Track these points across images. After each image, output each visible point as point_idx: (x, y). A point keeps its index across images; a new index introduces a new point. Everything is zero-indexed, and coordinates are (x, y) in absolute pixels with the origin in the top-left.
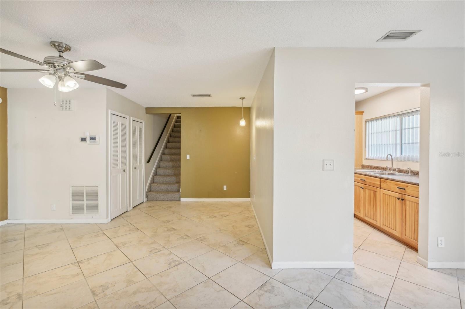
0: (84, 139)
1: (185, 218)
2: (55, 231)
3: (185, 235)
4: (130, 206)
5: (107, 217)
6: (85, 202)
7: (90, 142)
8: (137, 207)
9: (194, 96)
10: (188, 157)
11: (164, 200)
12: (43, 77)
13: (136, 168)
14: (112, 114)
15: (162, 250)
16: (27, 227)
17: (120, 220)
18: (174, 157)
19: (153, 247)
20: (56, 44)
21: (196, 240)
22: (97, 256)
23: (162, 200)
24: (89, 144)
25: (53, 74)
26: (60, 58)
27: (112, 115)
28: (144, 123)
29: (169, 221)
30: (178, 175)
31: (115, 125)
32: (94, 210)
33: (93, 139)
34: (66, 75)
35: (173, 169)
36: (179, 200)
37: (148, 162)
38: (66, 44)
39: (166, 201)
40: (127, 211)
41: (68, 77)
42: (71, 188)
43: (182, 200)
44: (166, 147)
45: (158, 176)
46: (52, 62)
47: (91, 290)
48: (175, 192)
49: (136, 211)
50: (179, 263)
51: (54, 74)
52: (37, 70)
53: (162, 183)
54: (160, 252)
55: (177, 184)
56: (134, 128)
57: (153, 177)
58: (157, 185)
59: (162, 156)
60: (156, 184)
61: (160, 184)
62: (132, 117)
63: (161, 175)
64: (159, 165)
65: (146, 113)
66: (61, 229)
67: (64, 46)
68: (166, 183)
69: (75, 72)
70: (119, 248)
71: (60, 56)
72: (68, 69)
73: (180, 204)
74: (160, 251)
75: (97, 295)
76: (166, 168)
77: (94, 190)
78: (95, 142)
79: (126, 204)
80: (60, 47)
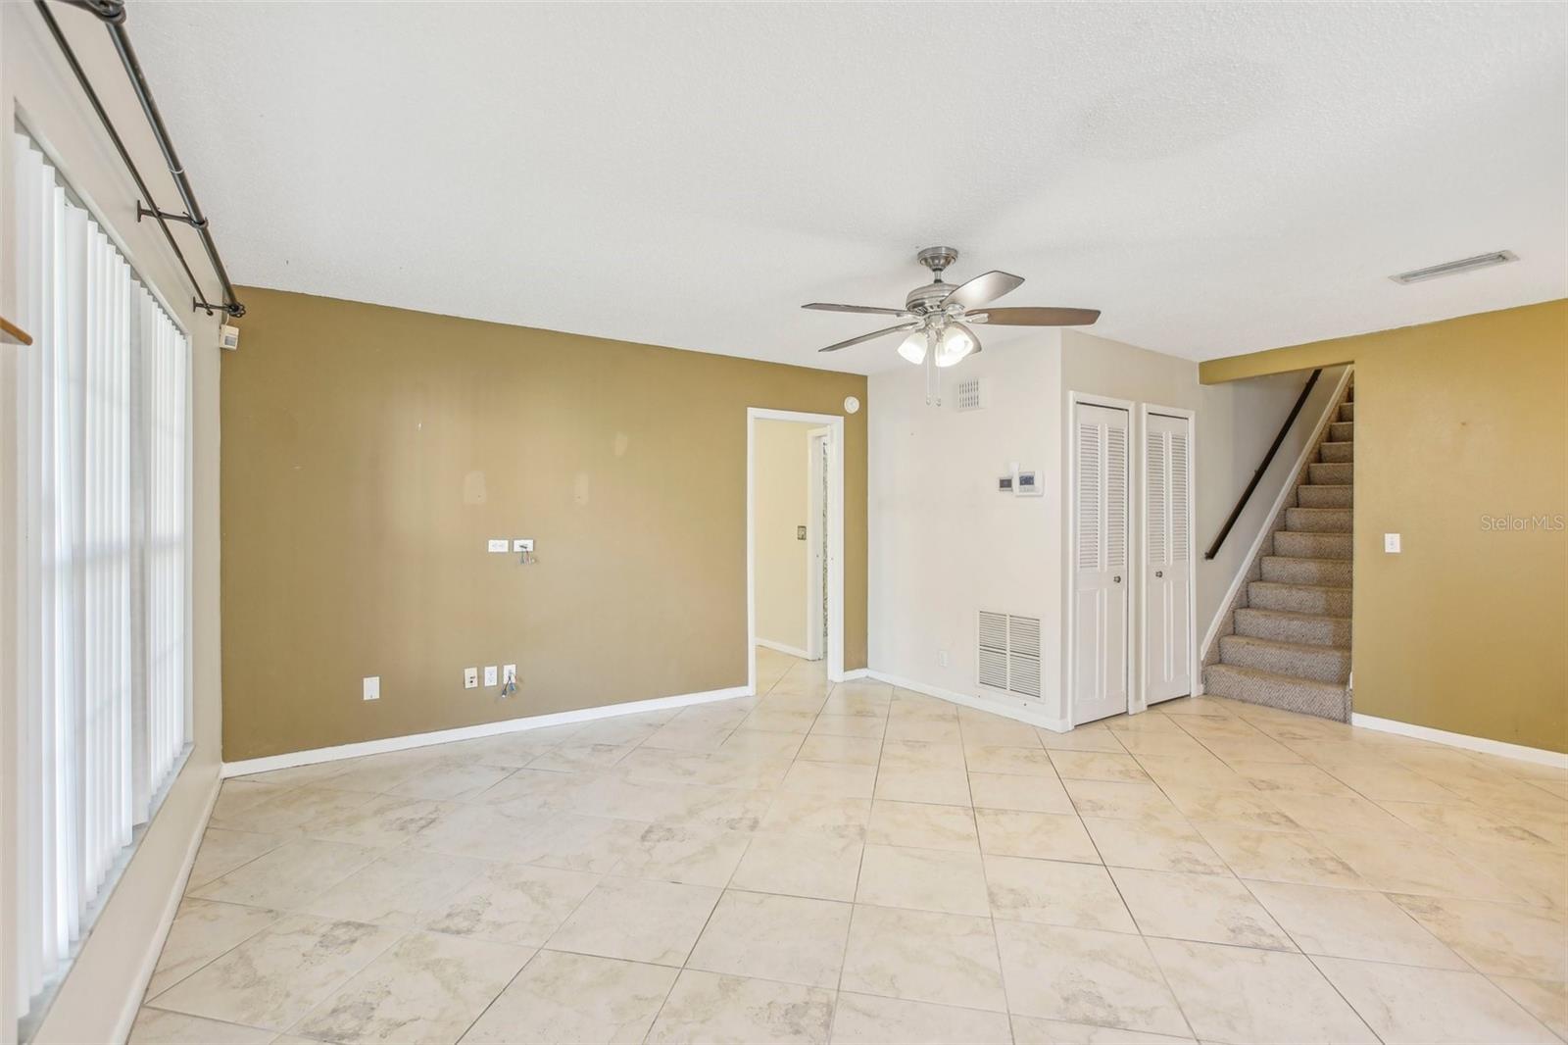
0: (1006, 484)
1: (1355, 796)
2: (942, 718)
3: (1332, 859)
4: (1138, 697)
5: (1063, 716)
6: (1008, 657)
7: (1020, 491)
8: (1165, 709)
9: (1406, 278)
10: (1393, 543)
11: (1271, 706)
12: (905, 342)
13: (1160, 574)
14: (1078, 403)
15: (1218, 874)
16: (896, 693)
17: (1099, 733)
18: (1331, 541)
19: (1188, 852)
20: (928, 255)
21: (1385, 898)
22: (1018, 812)
23: (1265, 704)
24: (1018, 496)
25: (923, 330)
26: (938, 287)
27: (1079, 405)
28: (1192, 420)
29: (1273, 787)
30: (1341, 614)
31: (1089, 435)
32: (1029, 687)
33: (1027, 481)
34: (946, 324)
35: (1323, 589)
36: (1346, 720)
37: (1211, 555)
38: (948, 249)
39: (1283, 709)
40: (1126, 713)
41: (952, 329)
42: (978, 613)
43: (1358, 720)
44: (1295, 501)
45: (1253, 613)
46: (920, 301)
47: (988, 888)
48: (1328, 682)
49: (1160, 717)
50: (1276, 945)
51: (924, 328)
52: (897, 328)
53: (1270, 640)
54: (1208, 876)
55: (1338, 654)
56: (1155, 442)
57: (1233, 612)
58: (1248, 644)
59: (1273, 537)
60: (1243, 641)
61: (1257, 642)
62: (1144, 404)
63: (1265, 609)
64: (1260, 569)
65: (1202, 382)
66: (956, 715)
67: (943, 251)
68: (1288, 643)
69: (966, 310)
70: (1081, 814)
71: (938, 281)
72: (951, 311)
73: (1346, 737)
74: (1212, 873)
75: (998, 907)
76: (1292, 583)
77: (1030, 628)
78: (1032, 491)
79: (1124, 689)
80: (937, 259)
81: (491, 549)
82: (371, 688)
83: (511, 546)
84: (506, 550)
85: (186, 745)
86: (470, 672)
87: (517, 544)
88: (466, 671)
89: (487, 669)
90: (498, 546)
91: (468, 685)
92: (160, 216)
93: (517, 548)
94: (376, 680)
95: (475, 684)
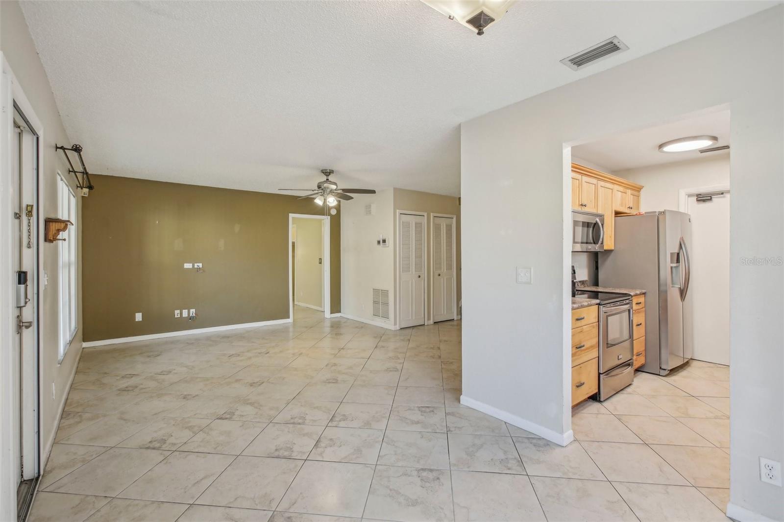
0: (379, 242)
4: (429, 319)
5: (395, 324)
6: (380, 305)
8: (442, 324)
12: (316, 199)
13: (439, 275)
20: (323, 171)
24: (382, 246)
26: (326, 182)
27: (401, 214)
28: (454, 219)
31: (406, 226)
32: (386, 315)
33: (384, 241)
38: (329, 170)
40: (424, 325)
41: (329, 195)
42: (372, 290)
51: (323, 194)
56: (438, 227)
62: (431, 213)
71: (327, 180)
77: (385, 293)
78: (385, 245)
79: (423, 316)
80: (327, 173)
81: (185, 267)
82: (139, 317)
83: (193, 266)
84: (191, 267)
85: (76, 328)
86: (177, 312)
87: (196, 265)
88: (176, 311)
89: (184, 311)
90: (188, 266)
91: (176, 316)
92: (75, 172)
93: (196, 267)
94: (140, 314)
95: (179, 316)
